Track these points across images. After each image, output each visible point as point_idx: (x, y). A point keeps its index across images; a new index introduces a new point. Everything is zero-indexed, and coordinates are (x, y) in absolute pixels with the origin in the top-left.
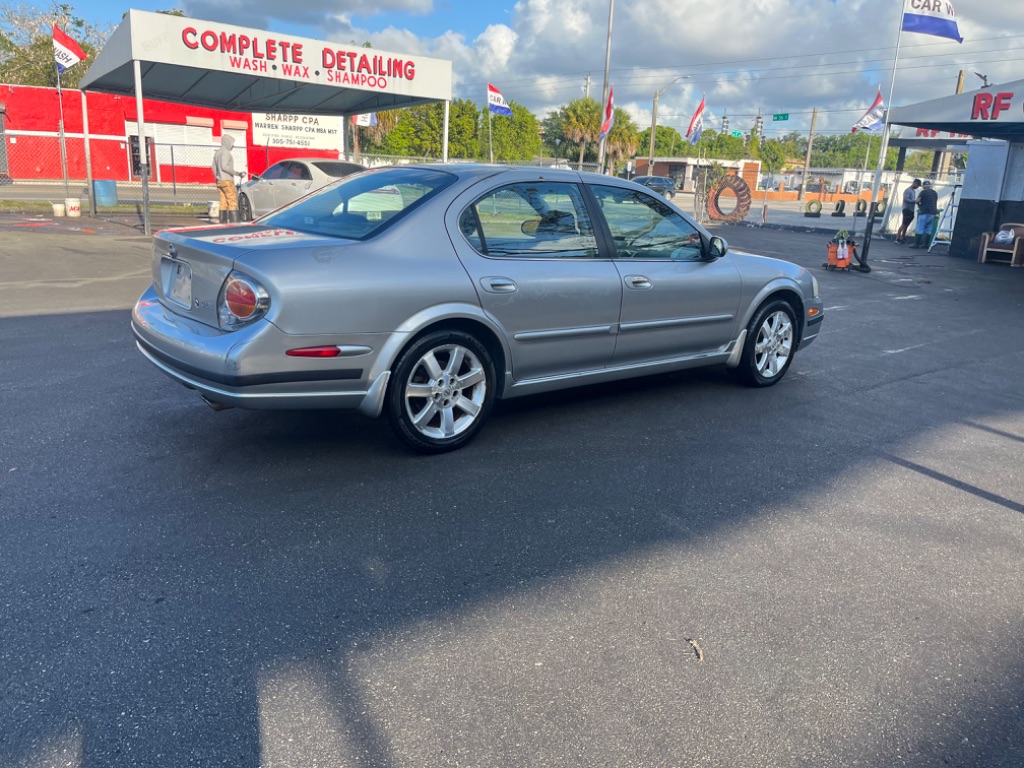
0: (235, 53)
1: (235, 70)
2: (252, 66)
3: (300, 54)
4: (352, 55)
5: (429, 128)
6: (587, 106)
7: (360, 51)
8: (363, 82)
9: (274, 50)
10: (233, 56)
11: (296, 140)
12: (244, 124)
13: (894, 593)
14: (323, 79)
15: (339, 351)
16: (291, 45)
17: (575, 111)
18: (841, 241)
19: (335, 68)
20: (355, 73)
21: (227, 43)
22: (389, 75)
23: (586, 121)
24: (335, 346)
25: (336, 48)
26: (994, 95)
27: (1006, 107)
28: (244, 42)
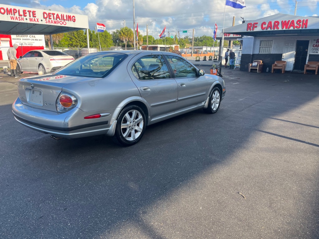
0: (12, 15)
1: (13, 21)
2: (18, 19)
3: (35, 14)
4: (54, 14)
5: (75, 38)
6: (126, 30)
7: (56, 13)
8: (58, 23)
9: (26, 13)
10: (11, 16)
11: (28, 44)
12: (9, 39)
13: (282, 170)
14: (44, 22)
15: (101, 115)
16: (32, 11)
17: (122, 31)
18: (214, 68)
19: (48, 19)
20: (55, 20)
21: (9, 12)
22: (67, 21)
23: (126, 34)
24: (99, 114)
25: (47, 12)
26: (253, 23)
27: (256, 27)
28: (15, 11)
